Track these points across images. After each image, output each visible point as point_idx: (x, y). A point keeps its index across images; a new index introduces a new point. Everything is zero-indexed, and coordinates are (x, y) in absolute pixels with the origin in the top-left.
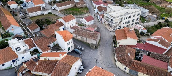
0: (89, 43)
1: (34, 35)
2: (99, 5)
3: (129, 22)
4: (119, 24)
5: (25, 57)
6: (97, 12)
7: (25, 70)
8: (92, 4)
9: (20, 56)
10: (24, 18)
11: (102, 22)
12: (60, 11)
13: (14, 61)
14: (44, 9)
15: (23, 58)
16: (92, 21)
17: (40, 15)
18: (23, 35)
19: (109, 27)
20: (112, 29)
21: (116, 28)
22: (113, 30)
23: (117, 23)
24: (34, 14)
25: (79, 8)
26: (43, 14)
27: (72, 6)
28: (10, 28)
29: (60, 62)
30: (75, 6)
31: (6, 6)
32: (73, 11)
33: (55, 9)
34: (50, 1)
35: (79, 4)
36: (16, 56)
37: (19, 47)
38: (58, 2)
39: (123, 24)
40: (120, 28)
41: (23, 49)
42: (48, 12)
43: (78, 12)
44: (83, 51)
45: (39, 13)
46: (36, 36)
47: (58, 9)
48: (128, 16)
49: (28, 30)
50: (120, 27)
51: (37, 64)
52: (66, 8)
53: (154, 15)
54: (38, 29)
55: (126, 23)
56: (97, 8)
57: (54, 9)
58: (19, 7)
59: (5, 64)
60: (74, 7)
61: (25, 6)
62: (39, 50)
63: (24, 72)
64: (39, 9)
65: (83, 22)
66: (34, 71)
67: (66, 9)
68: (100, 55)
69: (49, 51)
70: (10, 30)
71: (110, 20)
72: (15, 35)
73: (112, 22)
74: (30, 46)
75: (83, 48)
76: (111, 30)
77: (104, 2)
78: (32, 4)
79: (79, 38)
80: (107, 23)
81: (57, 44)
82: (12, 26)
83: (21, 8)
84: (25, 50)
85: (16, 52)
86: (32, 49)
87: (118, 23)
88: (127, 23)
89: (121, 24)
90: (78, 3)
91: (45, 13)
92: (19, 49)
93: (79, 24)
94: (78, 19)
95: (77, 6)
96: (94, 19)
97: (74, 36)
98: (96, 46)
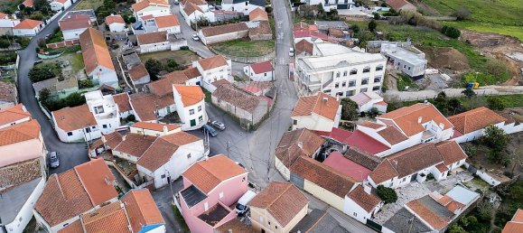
1: (137, 90)
2: (302, 39)
3: (352, 84)
4: (324, 86)
5: (108, 126)
7: (102, 146)
9: (100, 123)
10: (128, 53)
11: (292, 79)
12: (209, 45)
13: (88, 130)
14: (174, 38)
15: (105, 126)
16: (269, 74)
17: (164, 51)
18: (116, 86)
24: (150, 47)
25: (254, 42)
26: (170, 50)
27: (239, 37)
28: (97, 70)
29: (161, 140)
30: (247, 38)
31: (102, 26)
33: (200, 40)
34: (193, 22)
35: (256, 33)
36: (93, 122)
37: (102, 107)
38: (212, 24)
39: (337, 86)
41: (108, 111)
42: (181, 45)
43: (247, 51)
44: (222, 131)
45: (160, 46)
46: (140, 90)
47: (206, 40)
48: (349, 69)
49: (128, 79)
51: (124, 139)
52: (224, 39)
53: (445, 75)
54: (147, 79)
55: (344, 85)
56: (297, 44)
57: (197, 38)
58: (128, 29)
59: (73, 132)
60: (243, 37)
61: (140, 28)
62: (137, 118)
63: (100, 150)
64: (162, 37)
65: (249, 74)
66: (116, 150)
69: (154, 121)
70: (94, 75)
72: (101, 85)
73: (309, 81)
74: (122, 109)
75: (222, 126)
77: (321, 30)
78: (154, 24)
79: (224, 104)
81: (175, 113)
82: (100, 67)
83: (131, 33)
84: (112, 114)
85: (95, 115)
86: (125, 115)
87: (322, 82)
88: (347, 84)
89: (332, 86)
90: (254, 30)
91: (175, 47)
92: (101, 110)
93: (237, 78)
94: (239, 66)
95: (251, 36)
96: (273, 70)
97: (214, 99)
98: (251, 126)
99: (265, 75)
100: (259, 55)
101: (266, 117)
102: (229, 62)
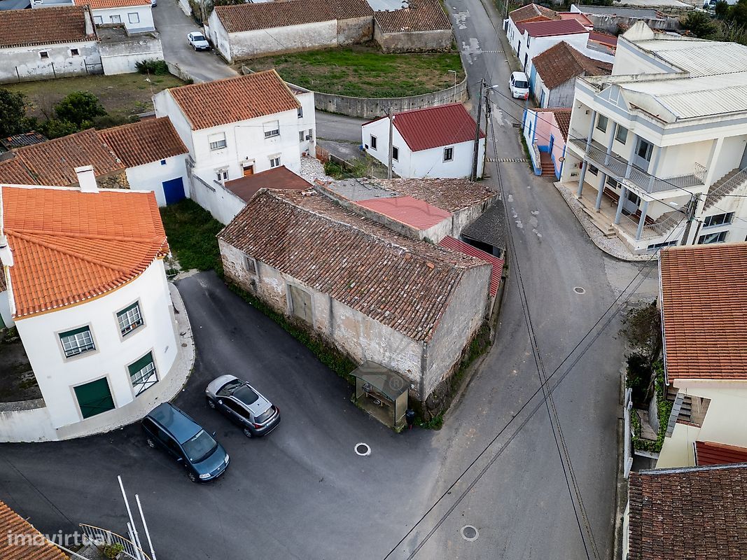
0: (357, 353)
2: (555, 40)
6: (531, 96)
8: (505, 44)
11: (548, 171)
12: (239, 62)
16: (463, 150)
17: (79, 77)
19: (603, 221)
20: (637, 243)
21: (676, 233)
22: (642, 245)
23: (693, 180)
24: (24, 59)
25: (394, 54)
26: (101, 72)
27: (342, 39)
30: (366, 42)
32: (338, 70)
33: (211, 49)
35: (396, 27)
40: (722, 236)
43: (372, 80)
44: (258, 435)
45: (64, 58)
50: (717, 229)
52: (294, 45)
56: (535, 61)
57: (205, 43)
60: (357, 43)
64: (69, 24)
65: (381, 154)
67: (290, 56)
68: (429, 525)
71: (626, 151)
73: (640, 172)
75: (260, 408)
76: (629, 248)
80: (595, 181)
87: (709, 182)
89: (740, 201)
90: (391, 19)
93: (335, 167)
94: (342, 127)
95: (382, 37)
96: (476, 135)
97: (233, 258)
98: (413, 403)
99: (448, 155)
100: (413, 90)
101: (479, 345)
102: (307, 100)
